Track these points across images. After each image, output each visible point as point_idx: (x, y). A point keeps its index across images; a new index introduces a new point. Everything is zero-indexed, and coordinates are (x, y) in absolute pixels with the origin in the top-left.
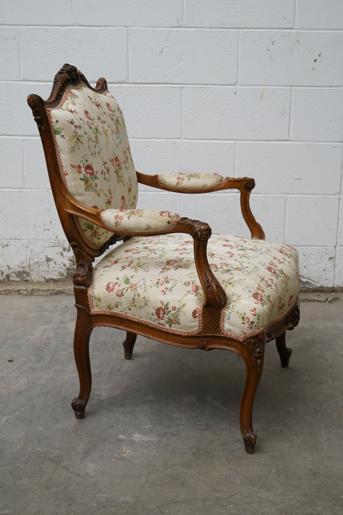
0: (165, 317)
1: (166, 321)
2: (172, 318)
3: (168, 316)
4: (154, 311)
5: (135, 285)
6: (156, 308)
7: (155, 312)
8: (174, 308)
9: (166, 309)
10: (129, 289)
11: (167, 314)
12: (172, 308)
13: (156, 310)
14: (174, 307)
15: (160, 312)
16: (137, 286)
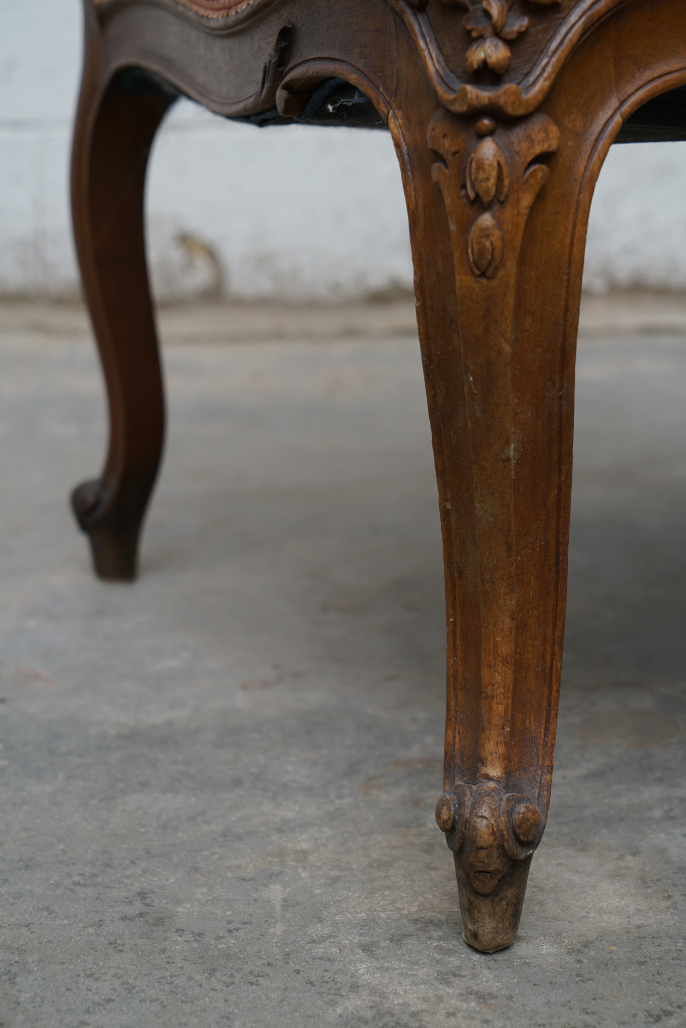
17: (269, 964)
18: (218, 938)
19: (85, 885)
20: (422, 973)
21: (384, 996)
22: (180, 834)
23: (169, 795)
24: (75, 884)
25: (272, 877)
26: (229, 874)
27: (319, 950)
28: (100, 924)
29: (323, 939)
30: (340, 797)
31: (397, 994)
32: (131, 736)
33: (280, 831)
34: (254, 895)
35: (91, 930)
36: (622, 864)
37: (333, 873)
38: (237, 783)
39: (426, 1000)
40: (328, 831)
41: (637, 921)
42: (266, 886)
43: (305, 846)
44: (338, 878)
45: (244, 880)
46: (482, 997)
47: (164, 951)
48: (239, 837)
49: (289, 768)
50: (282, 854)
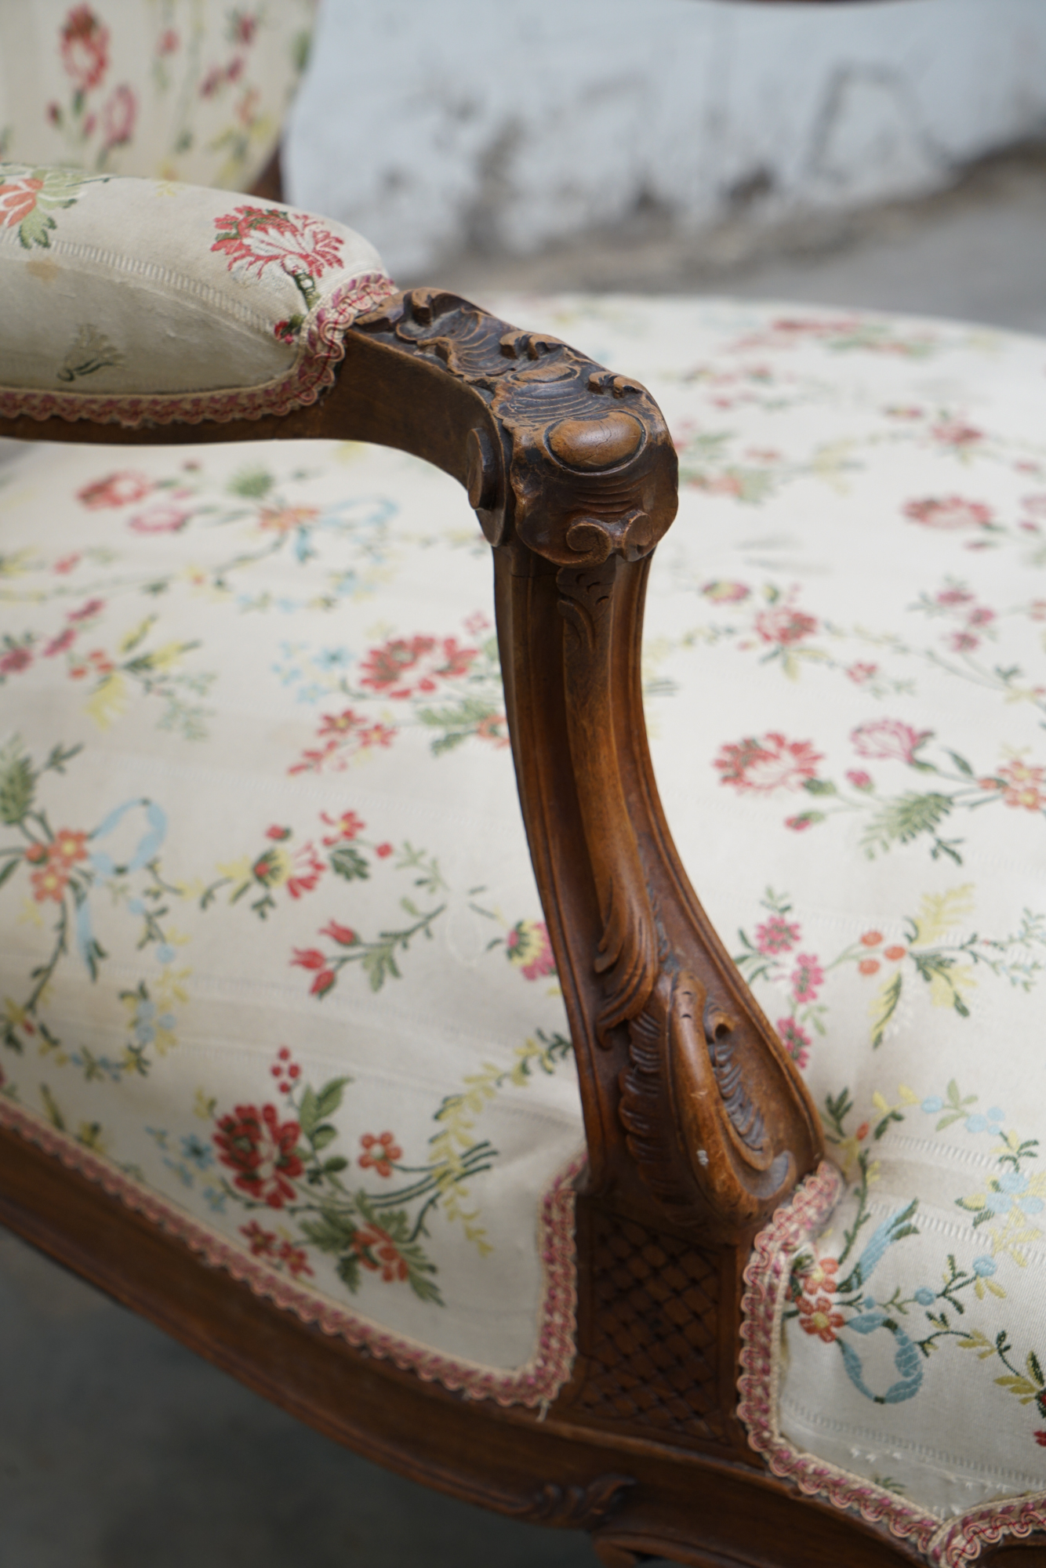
0: (302, 1199)
1: (305, 1227)
2: (358, 1221)
3: (316, 1189)
4: (206, 1132)
5: (69, 848)
6: (226, 1109)
7: (218, 1139)
8: (377, 1150)
9: (311, 1138)
10: (24, 870)
11: (315, 1177)
12: (368, 1142)
13: (227, 1125)
14: (386, 1139)
15: (254, 1149)
16: (85, 865)
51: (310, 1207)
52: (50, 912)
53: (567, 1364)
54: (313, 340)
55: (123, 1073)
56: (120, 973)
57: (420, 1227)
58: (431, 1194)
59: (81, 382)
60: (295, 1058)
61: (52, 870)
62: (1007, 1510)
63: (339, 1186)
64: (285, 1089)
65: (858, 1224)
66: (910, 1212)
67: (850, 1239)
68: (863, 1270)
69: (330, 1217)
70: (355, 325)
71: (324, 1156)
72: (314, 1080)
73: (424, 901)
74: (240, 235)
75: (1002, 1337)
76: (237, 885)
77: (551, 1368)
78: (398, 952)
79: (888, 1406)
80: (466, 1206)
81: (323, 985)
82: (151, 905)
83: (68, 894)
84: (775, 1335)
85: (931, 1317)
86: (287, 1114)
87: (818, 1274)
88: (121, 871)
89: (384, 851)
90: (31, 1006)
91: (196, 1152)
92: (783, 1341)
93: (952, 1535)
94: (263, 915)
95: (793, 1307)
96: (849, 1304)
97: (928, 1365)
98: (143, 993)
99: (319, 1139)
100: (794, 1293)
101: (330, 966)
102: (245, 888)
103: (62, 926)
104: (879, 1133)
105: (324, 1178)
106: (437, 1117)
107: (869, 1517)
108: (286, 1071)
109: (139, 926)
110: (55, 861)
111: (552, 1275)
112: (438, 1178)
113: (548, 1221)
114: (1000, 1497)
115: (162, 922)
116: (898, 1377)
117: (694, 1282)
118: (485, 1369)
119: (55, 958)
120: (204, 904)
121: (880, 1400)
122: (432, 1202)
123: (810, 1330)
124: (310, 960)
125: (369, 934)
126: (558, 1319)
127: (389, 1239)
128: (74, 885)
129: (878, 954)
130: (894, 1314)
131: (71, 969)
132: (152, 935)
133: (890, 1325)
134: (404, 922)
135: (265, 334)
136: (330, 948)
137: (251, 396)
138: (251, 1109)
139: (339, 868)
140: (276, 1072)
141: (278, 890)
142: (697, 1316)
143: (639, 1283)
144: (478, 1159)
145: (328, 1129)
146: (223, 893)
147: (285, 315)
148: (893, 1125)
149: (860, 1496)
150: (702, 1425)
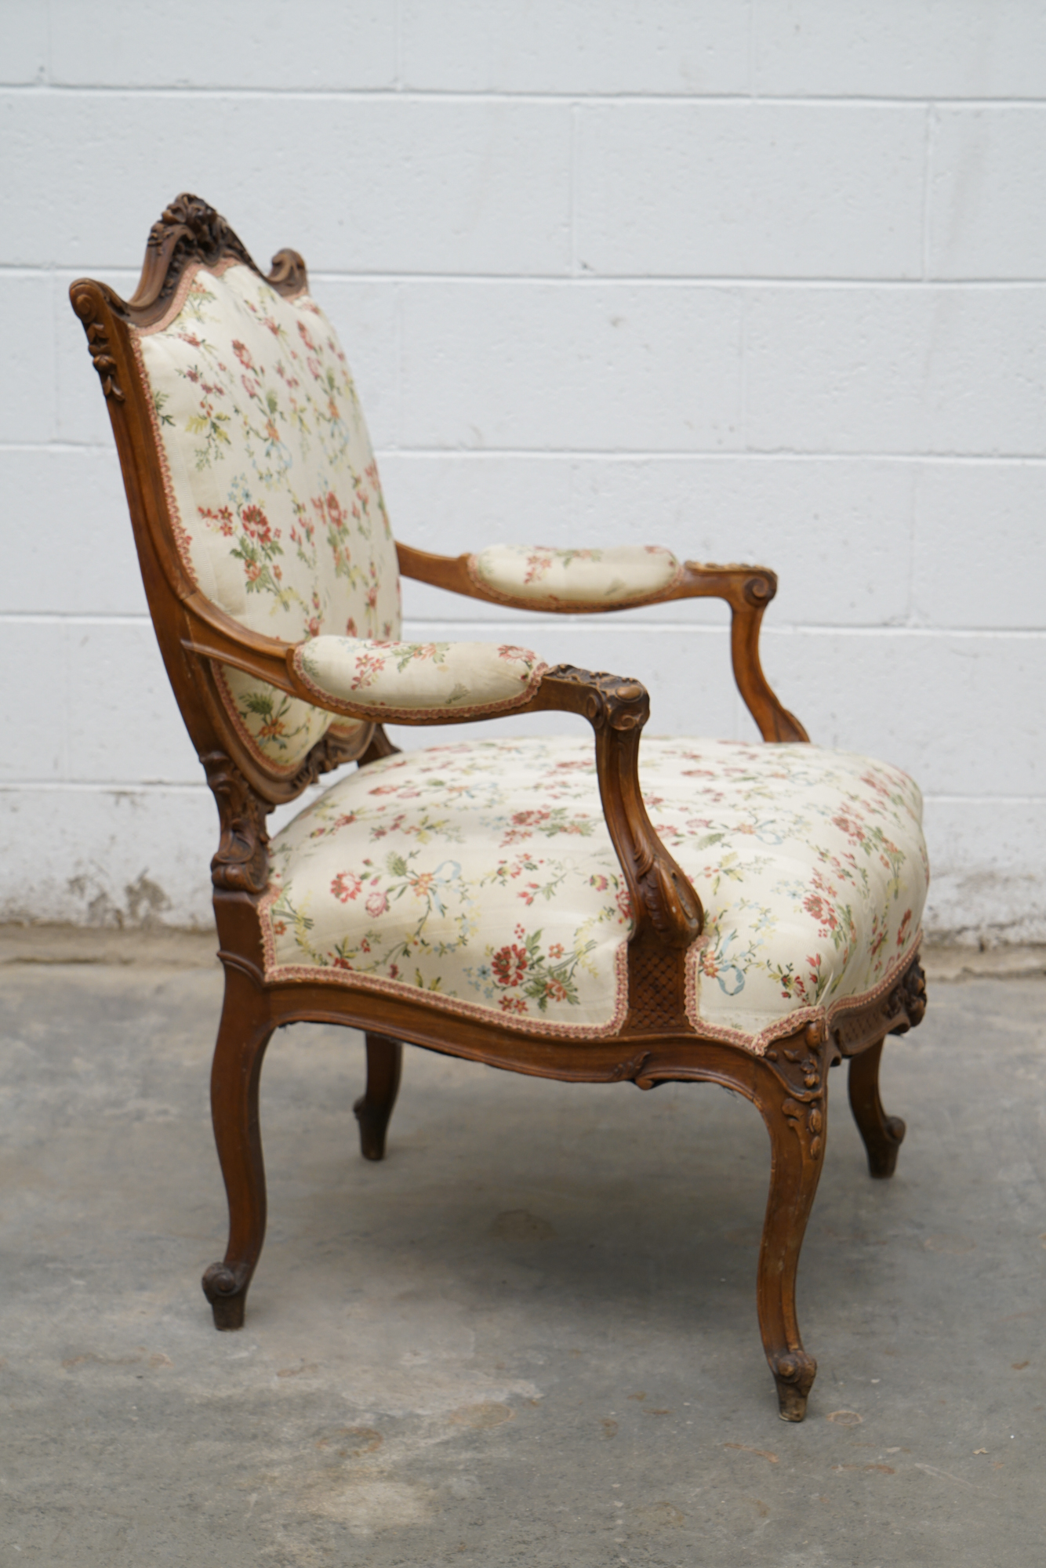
17: (239, 1531)
18: (220, 1518)
19: (165, 1489)
20: (305, 1538)
21: (284, 1547)
22: (217, 1465)
23: (217, 1443)
24: (161, 1488)
25: (254, 1489)
26: (235, 1487)
27: (263, 1526)
28: (168, 1508)
29: (267, 1521)
30: (305, 1448)
31: (290, 1547)
32: (207, 1405)
33: (267, 1466)
34: (243, 1498)
35: (163, 1511)
36: (426, 1493)
37: (284, 1490)
38: (254, 1437)
39: (301, 1550)
40: (291, 1467)
41: (414, 1521)
42: (250, 1494)
43: (276, 1474)
44: (285, 1492)
45: (241, 1490)
46: (325, 1550)
47: (194, 1522)
48: (245, 1468)
49: (285, 1429)
50: (263, 1478)
51: (529, 980)
52: (423, 899)
53: (625, 1013)
54: (532, 680)
55: (457, 948)
56: (453, 912)
57: (572, 974)
58: (575, 960)
59: (454, 702)
60: (523, 926)
61: (421, 886)
62: (775, 1027)
63: (541, 967)
64: (520, 937)
65: (719, 940)
66: (735, 932)
67: (717, 944)
68: (723, 952)
69: (536, 982)
70: (545, 675)
71: (535, 957)
72: (530, 932)
73: (559, 873)
74: (506, 652)
75: (768, 961)
76: (492, 877)
77: (620, 1016)
78: (553, 888)
79: (735, 996)
80: (589, 961)
81: (530, 902)
82: (462, 889)
83: (429, 892)
84: (696, 979)
85: (746, 960)
86: (520, 946)
87: (709, 956)
88: (448, 881)
89: (541, 862)
90: (418, 933)
91: (484, 972)
92: (699, 981)
93: (759, 1040)
94: (504, 885)
95: (701, 968)
96: (720, 963)
97: (747, 977)
98: (464, 917)
99: (534, 951)
100: (702, 963)
101: (531, 896)
102: (495, 879)
103: (429, 902)
104: (720, 917)
105: (536, 966)
106: (575, 935)
107: (731, 1040)
108: (520, 931)
109: (458, 897)
110: (422, 883)
111: (619, 979)
112: (578, 954)
113: (618, 959)
114: (773, 1021)
115: (467, 894)
116: (737, 984)
117: (669, 967)
118: (594, 1025)
119: (428, 913)
120: (481, 885)
121: (732, 994)
122: (576, 963)
123: (708, 974)
124: (524, 895)
125: (543, 884)
126: (621, 996)
127: (559, 983)
128: (431, 889)
129: (710, 872)
130: (734, 963)
131: (435, 916)
132: (464, 898)
133: (733, 966)
134: (553, 880)
135: (518, 680)
136: (530, 891)
137: (510, 701)
138: (508, 948)
139: (527, 868)
140: (516, 932)
141: (508, 877)
142: (670, 980)
143: (650, 972)
144: (591, 945)
145: (537, 947)
146: (488, 881)
147: (523, 673)
148: (725, 914)
149: (727, 1033)
150: (673, 1022)
